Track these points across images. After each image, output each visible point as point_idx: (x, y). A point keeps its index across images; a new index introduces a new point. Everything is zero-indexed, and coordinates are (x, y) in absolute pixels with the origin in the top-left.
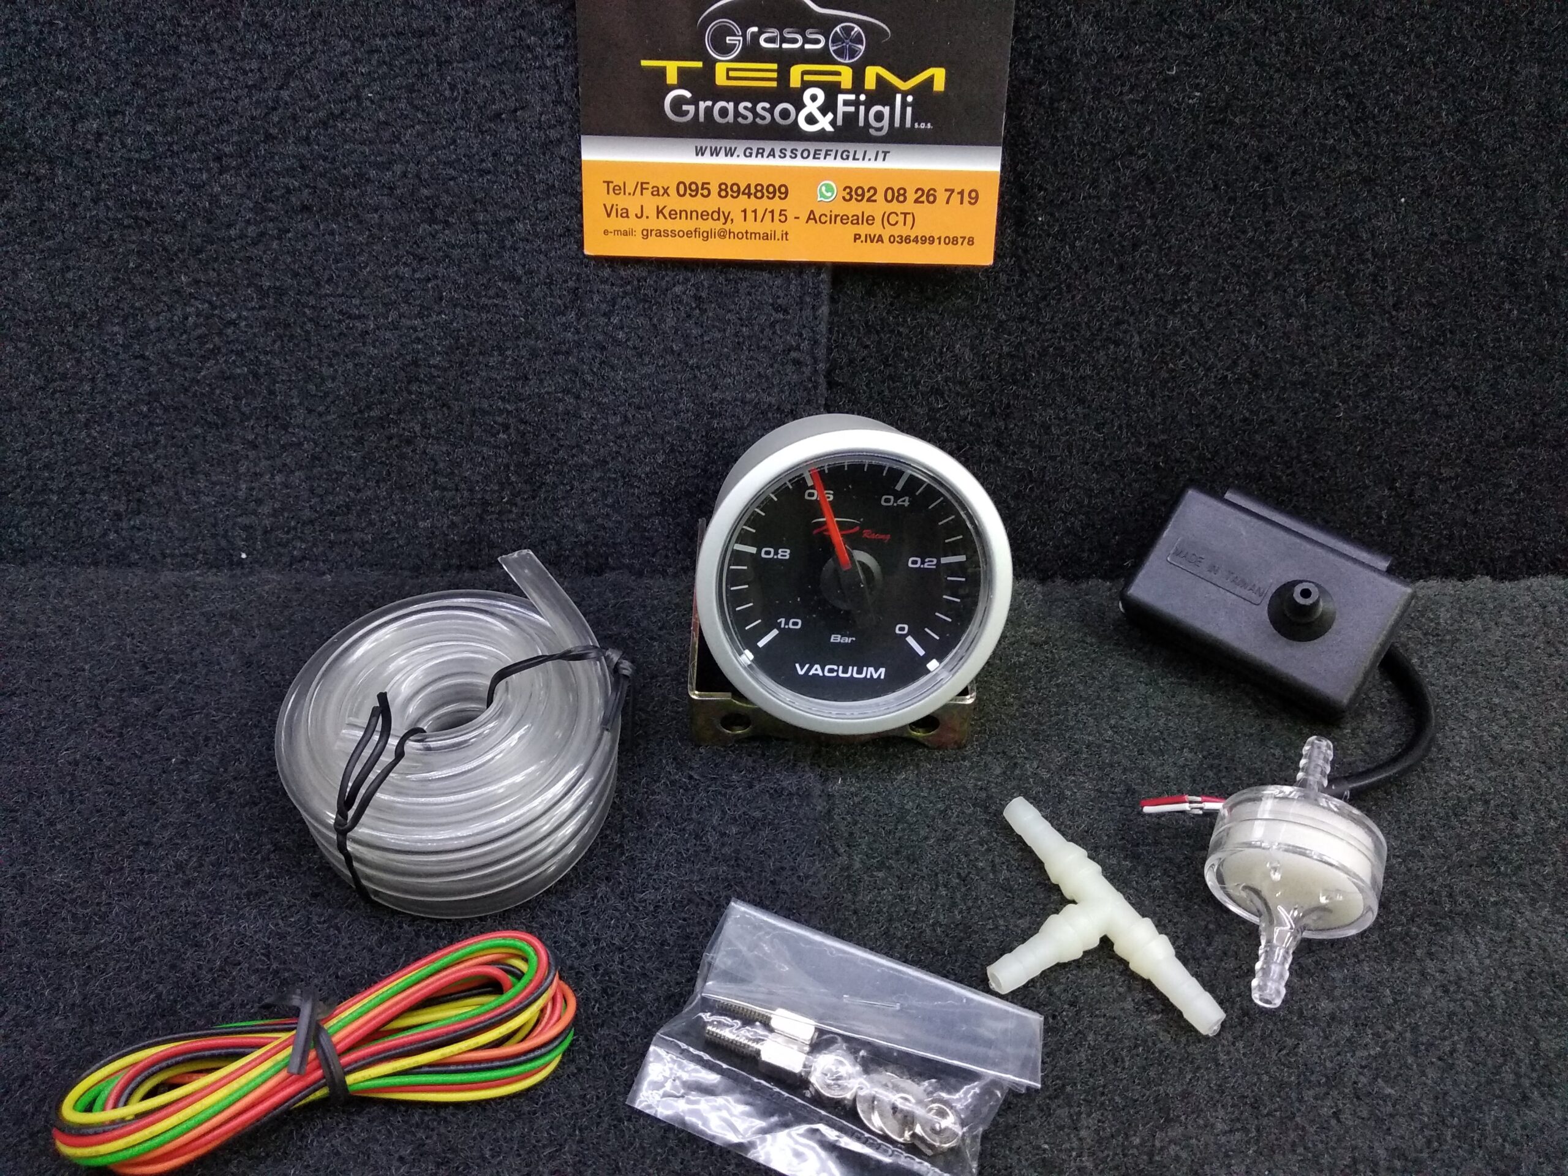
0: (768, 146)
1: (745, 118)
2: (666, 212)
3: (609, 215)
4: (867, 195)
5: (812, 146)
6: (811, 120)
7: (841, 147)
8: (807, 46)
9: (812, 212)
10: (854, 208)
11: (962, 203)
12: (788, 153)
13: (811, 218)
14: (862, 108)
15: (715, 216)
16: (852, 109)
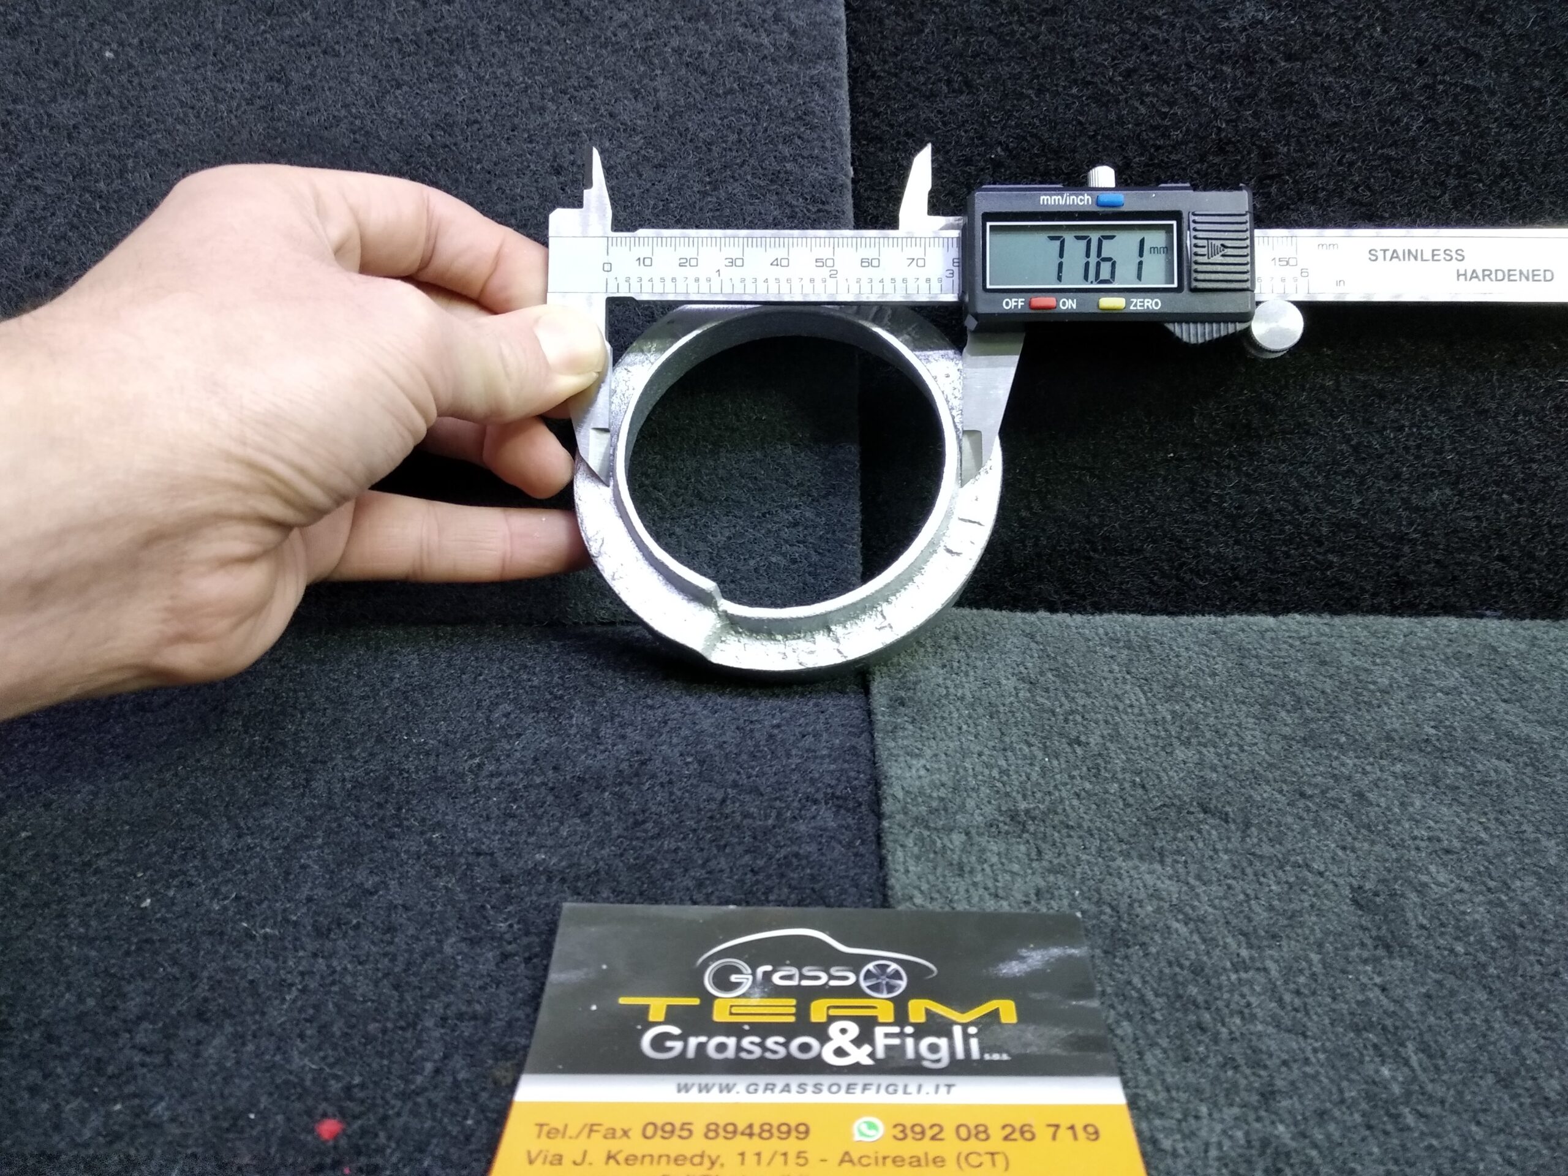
0: (780, 1080)
1: (750, 1052)
2: (621, 1158)
3: (531, 1162)
4: (929, 1133)
5: (844, 1080)
6: (840, 1052)
7: (885, 1080)
8: (833, 983)
9: (847, 1153)
10: (911, 1148)
11: (1075, 1137)
12: (810, 1089)
13: (846, 1158)
14: (910, 1042)
15: (697, 1160)
16: (896, 1041)
